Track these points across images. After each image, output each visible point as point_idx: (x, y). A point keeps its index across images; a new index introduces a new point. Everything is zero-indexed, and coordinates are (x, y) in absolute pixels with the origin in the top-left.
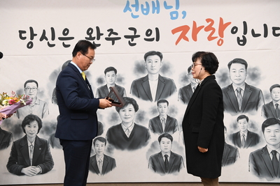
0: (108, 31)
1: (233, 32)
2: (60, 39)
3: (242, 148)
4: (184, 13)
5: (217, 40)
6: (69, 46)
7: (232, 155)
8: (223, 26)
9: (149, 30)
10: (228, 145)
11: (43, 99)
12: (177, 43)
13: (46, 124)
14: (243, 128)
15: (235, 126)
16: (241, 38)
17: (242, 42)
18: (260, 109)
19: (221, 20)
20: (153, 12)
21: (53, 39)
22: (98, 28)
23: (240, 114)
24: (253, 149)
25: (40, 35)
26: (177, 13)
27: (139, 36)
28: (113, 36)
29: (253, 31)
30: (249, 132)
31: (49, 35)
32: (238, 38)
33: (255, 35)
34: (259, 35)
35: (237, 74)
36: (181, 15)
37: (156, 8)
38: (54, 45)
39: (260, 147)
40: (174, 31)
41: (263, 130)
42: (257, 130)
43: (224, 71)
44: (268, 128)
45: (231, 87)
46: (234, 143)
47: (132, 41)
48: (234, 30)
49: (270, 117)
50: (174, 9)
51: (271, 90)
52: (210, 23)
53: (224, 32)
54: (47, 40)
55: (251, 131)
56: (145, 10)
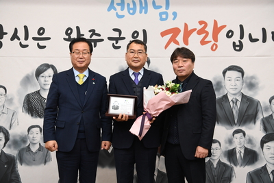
0: (90, 31)
1: (228, 36)
2: (35, 39)
3: (238, 167)
4: (175, 14)
5: (211, 44)
6: (44, 47)
7: (227, 175)
8: (217, 30)
9: (136, 32)
10: (223, 163)
11: (12, 108)
12: (166, 47)
13: (14, 136)
14: (239, 144)
15: (230, 142)
16: (238, 43)
17: (239, 47)
18: (259, 122)
19: (215, 22)
20: (141, 12)
21: (26, 38)
22: (78, 28)
23: (236, 128)
24: (250, 169)
25: (11, 34)
26: (166, 14)
27: (124, 38)
28: (95, 37)
29: (250, 36)
30: (246, 149)
31: (21, 34)
32: (234, 43)
33: (252, 40)
34: (257, 40)
35: (233, 82)
36: (171, 16)
37: (143, 8)
38: (27, 46)
39: (258, 165)
40: (163, 34)
41: (262, 146)
42: (255, 146)
43: (218, 80)
44: (267, 144)
45: (226, 97)
46: (230, 161)
47: (116, 43)
48: (230, 34)
49: (270, 132)
50: (163, 9)
51: (270, 102)
52: (203, 25)
53: (219, 36)
54: (19, 39)
55: (249, 148)
56: (131, 9)
